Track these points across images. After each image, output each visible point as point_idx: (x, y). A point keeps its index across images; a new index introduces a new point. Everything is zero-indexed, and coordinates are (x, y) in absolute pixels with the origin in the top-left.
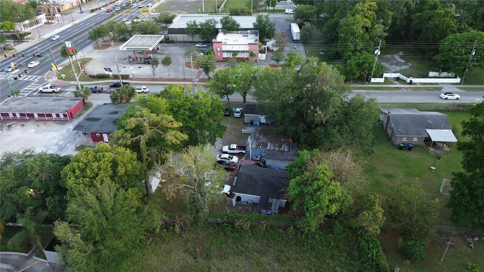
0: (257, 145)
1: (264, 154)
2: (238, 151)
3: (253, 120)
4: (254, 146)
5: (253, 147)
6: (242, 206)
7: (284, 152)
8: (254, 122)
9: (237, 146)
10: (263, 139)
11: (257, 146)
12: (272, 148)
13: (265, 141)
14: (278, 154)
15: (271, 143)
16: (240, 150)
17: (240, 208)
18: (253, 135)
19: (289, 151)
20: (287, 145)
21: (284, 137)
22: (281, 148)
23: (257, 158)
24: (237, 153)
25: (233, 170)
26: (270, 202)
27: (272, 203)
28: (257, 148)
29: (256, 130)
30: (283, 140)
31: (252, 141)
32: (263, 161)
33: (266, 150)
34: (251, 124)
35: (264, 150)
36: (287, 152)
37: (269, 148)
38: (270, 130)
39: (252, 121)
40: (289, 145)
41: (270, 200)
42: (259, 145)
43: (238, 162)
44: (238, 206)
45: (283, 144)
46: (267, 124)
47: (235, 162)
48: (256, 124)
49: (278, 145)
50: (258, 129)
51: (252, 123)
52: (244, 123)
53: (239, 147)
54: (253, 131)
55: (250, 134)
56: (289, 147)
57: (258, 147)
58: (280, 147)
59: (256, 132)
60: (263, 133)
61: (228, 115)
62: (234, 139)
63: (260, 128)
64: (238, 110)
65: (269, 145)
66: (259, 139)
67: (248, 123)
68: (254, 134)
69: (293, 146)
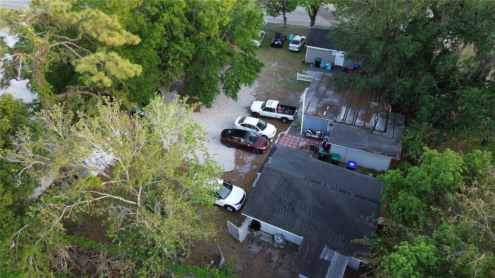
0: (318, 109)
1: (329, 129)
2: (280, 116)
3: (321, 59)
4: (312, 110)
5: (309, 111)
6: (259, 244)
7: (374, 132)
8: (322, 62)
9: (278, 105)
10: (333, 98)
11: (318, 111)
12: (349, 119)
13: (336, 101)
14: (359, 134)
15: (348, 107)
16: (283, 113)
17: (255, 249)
18: (314, 86)
19: (385, 131)
20: (382, 117)
21: (378, 98)
22: (368, 122)
23: (314, 133)
24: (277, 117)
25: (261, 152)
26: (323, 260)
27: (328, 263)
28: (316, 115)
29: (323, 76)
30: (374, 104)
31: (309, 98)
32: (325, 143)
33: (335, 121)
34: (316, 66)
35: (330, 121)
36: (380, 134)
37: (342, 117)
38: (350, 81)
39: (318, 60)
40: (386, 118)
41: (326, 254)
42: (324, 108)
43: (275, 138)
44: (252, 243)
45: (374, 112)
46: (345, 70)
47: (269, 137)
48: (326, 67)
49: (362, 114)
50: (326, 76)
51: (317, 64)
52: (304, 62)
53: (283, 108)
54: (316, 79)
55: (308, 84)
56: (387, 121)
57: (319, 114)
58: (367, 118)
59: (321, 82)
60: (335, 85)
61: (279, 46)
62: (278, 90)
63: (330, 75)
64: (298, 38)
65: (343, 112)
66: (325, 96)
67: (310, 64)
68: (316, 86)
69: (394, 121)
